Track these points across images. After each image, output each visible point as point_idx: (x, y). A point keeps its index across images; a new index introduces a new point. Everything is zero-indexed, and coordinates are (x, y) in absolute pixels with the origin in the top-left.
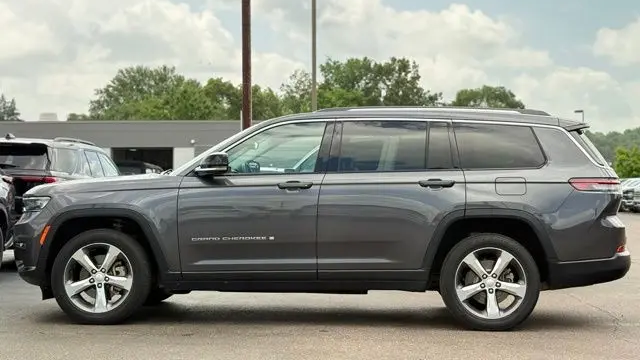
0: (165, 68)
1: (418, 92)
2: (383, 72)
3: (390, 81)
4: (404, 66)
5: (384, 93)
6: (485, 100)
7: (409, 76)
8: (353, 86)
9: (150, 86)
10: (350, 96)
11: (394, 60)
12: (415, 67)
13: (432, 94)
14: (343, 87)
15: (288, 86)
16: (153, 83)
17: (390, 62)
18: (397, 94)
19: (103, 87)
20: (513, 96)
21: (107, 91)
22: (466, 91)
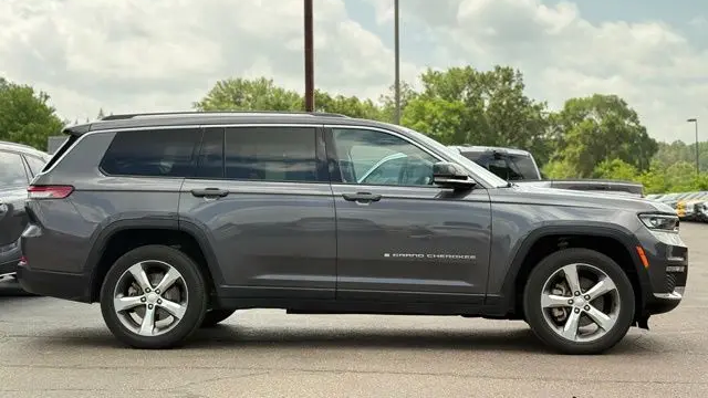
0: (263, 80)
1: (522, 102)
2: (487, 81)
3: (493, 89)
4: (508, 76)
5: (487, 103)
6: (594, 109)
7: (513, 85)
8: (455, 97)
9: (249, 99)
10: (452, 106)
11: (498, 69)
12: (519, 75)
13: (537, 103)
14: (444, 98)
15: (387, 97)
16: (250, 96)
17: (493, 70)
18: (500, 104)
19: (199, 100)
20: (625, 104)
21: (204, 104)
22: (575, 100)
